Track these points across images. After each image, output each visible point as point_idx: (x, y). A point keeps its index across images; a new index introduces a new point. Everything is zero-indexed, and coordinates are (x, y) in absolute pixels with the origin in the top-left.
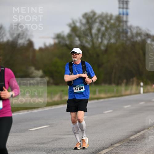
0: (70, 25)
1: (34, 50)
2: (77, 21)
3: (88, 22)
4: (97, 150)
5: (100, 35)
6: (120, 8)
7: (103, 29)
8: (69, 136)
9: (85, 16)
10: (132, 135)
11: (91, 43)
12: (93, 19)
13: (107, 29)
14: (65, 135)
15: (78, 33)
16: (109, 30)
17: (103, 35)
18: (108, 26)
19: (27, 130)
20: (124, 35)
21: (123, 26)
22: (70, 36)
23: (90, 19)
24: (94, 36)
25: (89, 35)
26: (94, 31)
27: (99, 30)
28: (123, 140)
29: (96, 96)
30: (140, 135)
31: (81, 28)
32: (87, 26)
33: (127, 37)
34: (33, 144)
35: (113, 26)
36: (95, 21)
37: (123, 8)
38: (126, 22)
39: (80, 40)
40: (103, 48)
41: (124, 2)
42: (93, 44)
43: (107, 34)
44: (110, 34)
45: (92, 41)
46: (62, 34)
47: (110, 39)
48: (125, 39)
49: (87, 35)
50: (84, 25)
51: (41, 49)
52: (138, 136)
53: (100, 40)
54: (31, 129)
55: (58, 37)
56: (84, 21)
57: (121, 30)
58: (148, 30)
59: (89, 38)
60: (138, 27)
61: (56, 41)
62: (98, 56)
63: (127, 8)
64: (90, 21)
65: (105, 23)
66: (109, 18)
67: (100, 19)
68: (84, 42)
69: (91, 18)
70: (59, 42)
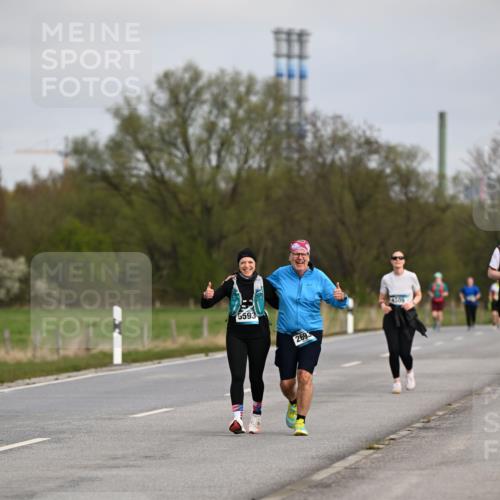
2: (139, 100)
3: (175, 102)
5: (214, 145)
6: (278, 55)
7: (225, 122)
8: (115, 472)
9: (165, 79)
10: (318, 469)
11: (185, 170)
12: (193, 92)
13: (236, 123)
14: (100, 467)
15: (141, 137)
16: (245, 128)
17: (225, 144)
18: (241, 113)
20: (294, 145)
21: (289, 114)
22: (115, 146)
23: (181, 91)
24: (193, 146)
25: (179, 141)
26: (195, 130)
27: (211, 128)
28: (291, 483)
29: (200, 342)
30: (346, 468)
32: (173, 115)
33: (301, 149)
35: (255, 114)
36: (198, 99)
37: (289, 56)
38: (300, 100)
39: (148, 160)
40: (223, 185)
41: (295, 37)
42: (192, 172)
43: (236, 139)
44: (247, 142)
45: (189, 162)
46: (91, 141)
48: (296, 156)
49: (175, 145)
50: (163, 110)
51: (21, 189)
52: (338, 473)
53: (214, 159)
55: (79, 148)
56: (163, 98)
57: (283, 128)
58: (371, 128)
60: (336, 118)
61: (72, 162)
62: (207, 210)
63: (301, 57)
64: (182, 97)
65: (232, 105)
66: (242, 89)
67: (215, 90)
68: (162, 165)
69: (187, 89)
70: (82, 168)
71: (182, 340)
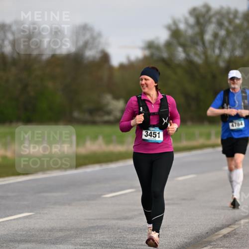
0: (169, 28)
1: (111, 68)
2: (180, 21)
3: (198, 22)
4: (212, 230)
5: (218, 44)
7: (222, 33)
9: (194, 12)
11: (203, 57)
12: (207, 17)
13: (228, 33)
15: (182, 40)
16: (233, 36)
17: (223, 43)
18: (231, 28)
19: (99, 196)
22: (168, 45)
23: (201, 17)
24: (207, 44)
25: (200, 43)
26: (208, 37)
27: (216, 36)
29: (210, 142)
31: (186, 31)
32: (197, 29)
34: (108, 219)
36: (209, 21)
39: (185, 51)
40: (222, 64)
42: (207, 57)
43: (228, 41)
44: (233, 43)
45: (205, 53)
46: (156, 42)
47: (233, 50)
49: (196, 44)
50: (192, 27)
51: (122, 66)
53: (217, 51)
54: (105, 194)
55: (151, 46)
56: (192, 21)
59: (200, 49)
61: (147, 53)
62: (214, 77)
64: (202, 20)
65: (226, 24)
66: (231, 16)
67: (218, 17)
68: (192, 54)
69: (204, 16)
70: (152, 55)
71: (201, 141)
